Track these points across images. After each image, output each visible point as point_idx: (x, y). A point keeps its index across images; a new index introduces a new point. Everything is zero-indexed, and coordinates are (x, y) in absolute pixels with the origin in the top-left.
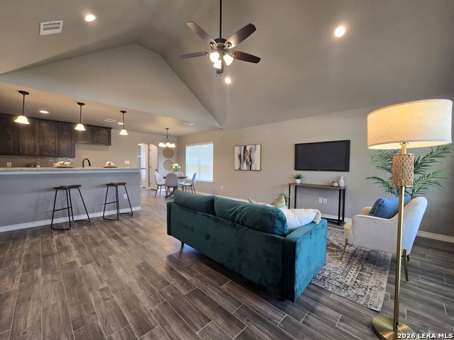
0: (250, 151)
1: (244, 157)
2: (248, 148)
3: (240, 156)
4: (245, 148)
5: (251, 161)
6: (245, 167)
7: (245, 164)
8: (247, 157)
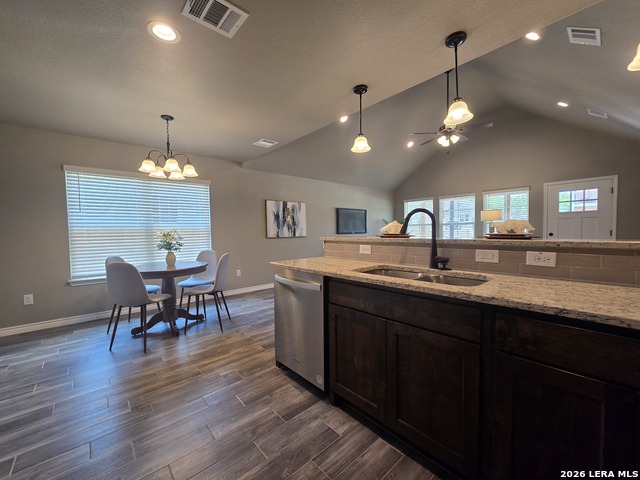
0: (293, 210)
1: (284, 217)
2: (289, 205)
3: (277, 217)
4: (285, 204)
5: (294, 223)
6: (286, 232)
7: (285, 229)
8: (289, 219)
